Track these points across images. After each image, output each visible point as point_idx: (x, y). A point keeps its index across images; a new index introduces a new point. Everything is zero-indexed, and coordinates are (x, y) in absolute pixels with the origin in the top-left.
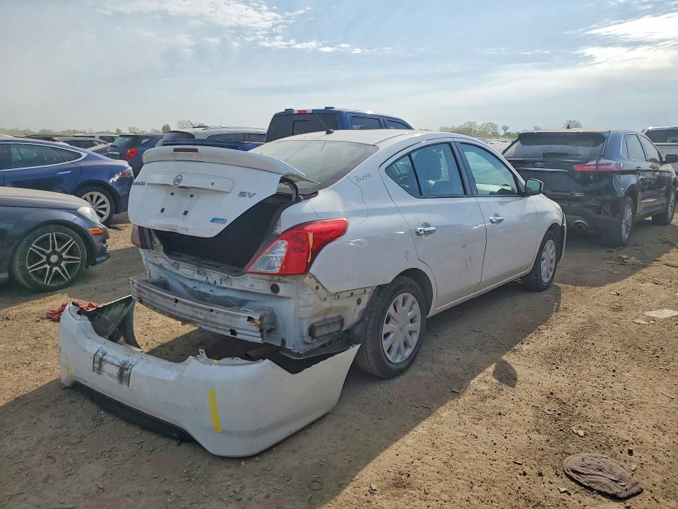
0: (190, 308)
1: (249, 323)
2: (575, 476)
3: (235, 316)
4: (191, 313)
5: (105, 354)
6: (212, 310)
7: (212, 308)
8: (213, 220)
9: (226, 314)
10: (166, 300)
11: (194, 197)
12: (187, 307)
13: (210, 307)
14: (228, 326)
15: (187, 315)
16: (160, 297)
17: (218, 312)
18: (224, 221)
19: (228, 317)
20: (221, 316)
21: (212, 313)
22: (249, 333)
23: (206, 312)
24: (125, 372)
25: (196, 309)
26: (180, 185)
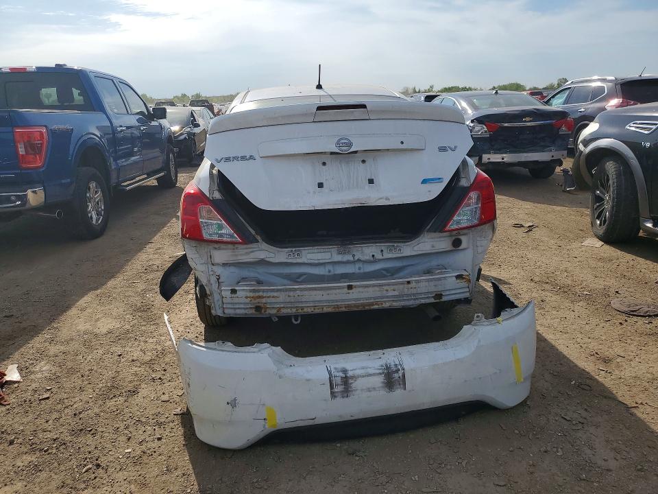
0: (377, 289)
1: (458, 281)
2: (632, 313)
3: (439, 279)
4: (379, 294)
5: (345, 371)
6: (409, 282)
7: (409, 279)
8: (424, 182)
9: (428, 280)
10: (329, 292)
11: (367, 163)
12: (371, 289)
13: (406, 280)
14: (431, 293)
15: (367, 299)
16: (315, 292)
17: (417, 282)
18: (439, 180)
19: (432, 284)
20: (423, 284)
21: (410, 286)
22: (458, 291)
23: (402, 286)
24: (396, 375)
25: (385, 288)
26: (351, 150)
